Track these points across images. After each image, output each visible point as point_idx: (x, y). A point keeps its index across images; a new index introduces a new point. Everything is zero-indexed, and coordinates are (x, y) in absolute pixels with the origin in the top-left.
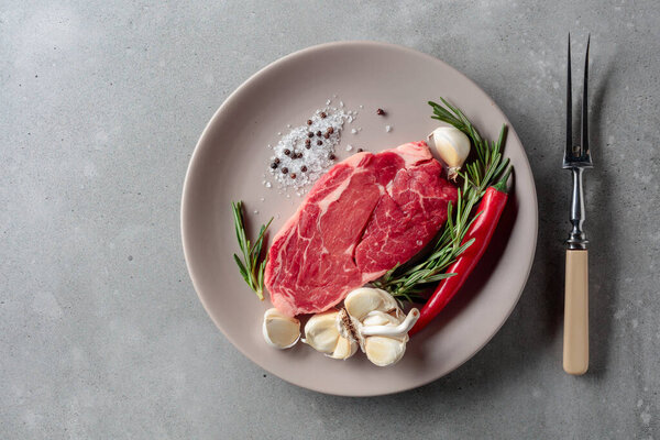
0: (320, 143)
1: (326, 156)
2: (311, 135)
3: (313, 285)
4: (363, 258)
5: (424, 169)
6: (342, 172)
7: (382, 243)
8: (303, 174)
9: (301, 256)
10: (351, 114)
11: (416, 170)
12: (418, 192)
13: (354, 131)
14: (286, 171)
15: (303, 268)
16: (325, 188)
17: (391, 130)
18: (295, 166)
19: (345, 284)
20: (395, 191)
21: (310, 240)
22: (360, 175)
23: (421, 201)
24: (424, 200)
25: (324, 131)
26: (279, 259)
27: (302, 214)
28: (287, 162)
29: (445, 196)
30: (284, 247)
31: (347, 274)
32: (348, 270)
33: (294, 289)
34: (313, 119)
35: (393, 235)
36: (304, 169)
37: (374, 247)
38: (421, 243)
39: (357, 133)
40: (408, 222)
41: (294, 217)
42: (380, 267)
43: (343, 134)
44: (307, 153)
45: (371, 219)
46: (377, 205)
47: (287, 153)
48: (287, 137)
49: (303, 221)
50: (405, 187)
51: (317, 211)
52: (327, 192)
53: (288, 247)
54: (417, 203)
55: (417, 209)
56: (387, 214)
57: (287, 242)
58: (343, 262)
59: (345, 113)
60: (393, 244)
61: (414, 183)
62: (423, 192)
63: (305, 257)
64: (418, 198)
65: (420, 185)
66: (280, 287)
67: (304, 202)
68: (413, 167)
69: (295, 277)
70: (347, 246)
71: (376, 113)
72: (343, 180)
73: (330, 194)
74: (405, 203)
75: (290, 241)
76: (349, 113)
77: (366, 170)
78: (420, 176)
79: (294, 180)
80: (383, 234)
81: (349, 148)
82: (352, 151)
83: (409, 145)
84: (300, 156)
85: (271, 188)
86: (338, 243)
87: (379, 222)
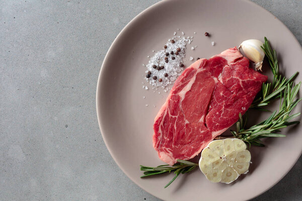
0: (174, 58)
1: (178, 65)
2: (167, 55)
3: (183, 144)
4: (210, 122)
5: (239, 64)
6: (190, 73)
7: (221, 112)
8: (166, 78)
9: (173, 127)
10: (190, 38)
11: (234, 65)
12: (238, 78)
13: (193, 48)
14: (155, 78)
15: (175, 134)
16: (181, 84)
17: (215, 45)
18: (161, 74)
19: (202, 141)
20: (224, 79)
21: (177, 117)
22: (201, 73)
23: (241, 83)
24: (243, 82)
25: (175, 51)
26: (160, 131)
27: (169, 101)
28: (155, 73)
29: (255, 78)
30: (162, 123)
31: (202, 134)
32: (202, 132)
33: (171, 148)
34: (167, 45)
35: (227, 106)
36: (166, 75)
37: (216, 115)
38: (245, 109)
39: (194, 49)
40: (235, 97)
41: (165, 104)
42: (221, 127)
43: (186, 51)
44: (167, 66)
45: (212, 98)
46: (214, 90)
47: (155, 67)
48: (153, 58)
49: (171, 106)
50: (229, 76)
51: (179, 98)
52: (183, 86)
53: (164, 123)
54: (239, 85)
55: (239, 88)
56: (221, 94)
57: (163, 120)
59: (186, 38)
60: (227, 111)
61: (235, 73)
62: (241, 78)
63: (175, 128)
64: (239, 82)
65: (238, 73)
66: (163, 148)
67: (170, 95)
68: (232, 63)
69: (171, 140)
70: (200, 117)
71: (204, 36)
72: (191, 78)
73: (185, 87)
74: (231, 86)
75: (165, 119)
76: (188, 37)
77: (204, 69)
78: (238, 68)
79: (162, 83)
80: (221, 107)
81: (192, 58)
82: (193, 60)
83: (228, 50)
84: (163, 68)
85: (148, 90)
86: (194, 116)
87: (217, 99)
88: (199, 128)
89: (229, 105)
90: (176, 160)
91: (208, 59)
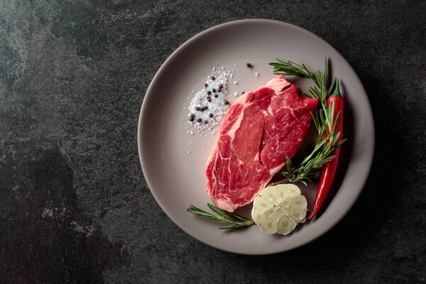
0: (217, 96)
1: (223, 103)
2: (209, 93)
3: (240, 187)
4: (267, 160)
5: (288, 92)
6: (237, 109)
7: (275, 147)
8: (212, 119)
9: (227, 170)
10: (231, 72)
11: (283, 94)
12: (288, 107)
13: (235, 82)
14: (200, 120)
15: (230, 178)
16: (229, 123)
17: (259, 76)
18: (205, 116)
19: (260, 180)
20: (274, 111)
21: (229, 159)
22: (249, 108)
23: (292, 113)
24: (294, 111)
25: (217, 88)
26: (214, 177)
27: (219, 144)
28: (199, 115)
29: (306, 105)
30: (214, 168)
31: (259, 173)
32: (259, 171)
33: (228, 193)
34: (207, 83)
35: (281, 140)
36: (211, 116)
37: (271, 151)
38: (300, 139)
39: (237, 83)
40: (288, 128)
41: (215, 147)
43: (229, 86)
44: (210, 105)
45: (264, 133)
46: (264, 125)
47: (198, 109)
48: (195, 99)
49: (222, 148)
50: (279, 107)
51: (229, 138)
52: (231, 125)
53: (217, 167)
54: (290, 115)
55: (291, 119)
56: (273, 127)
57: (215, 165)
58: (255, 166)
59: (227, 73)
60: (283, 145)
61: (284, 102)
62: (292, 107)
63: (230, 171)
64: (290, 111)
65: (289, 103)
66: (220, 195)
67: (219, 136)
68: (280, 93)
69: (227, 186)
70: (254, 155)
71: (246, 67)
72: (239, 114)
73: (234, 126)
74: (282, 117)
75: (217, 163)
76: (229, 72)
77: (252, 103)
78: (287, 97)
79: (207, 125)
80: (275, 141)
81: (236, 94)
82: (238, 95)
83: (274, 79)
84: (207, 108)
85: (193, 134)
86: (248, 155)
87: (270, 134)
88: (254, 167)
89: (284, 138)
90: (237, 205)
91: (254, 91)
